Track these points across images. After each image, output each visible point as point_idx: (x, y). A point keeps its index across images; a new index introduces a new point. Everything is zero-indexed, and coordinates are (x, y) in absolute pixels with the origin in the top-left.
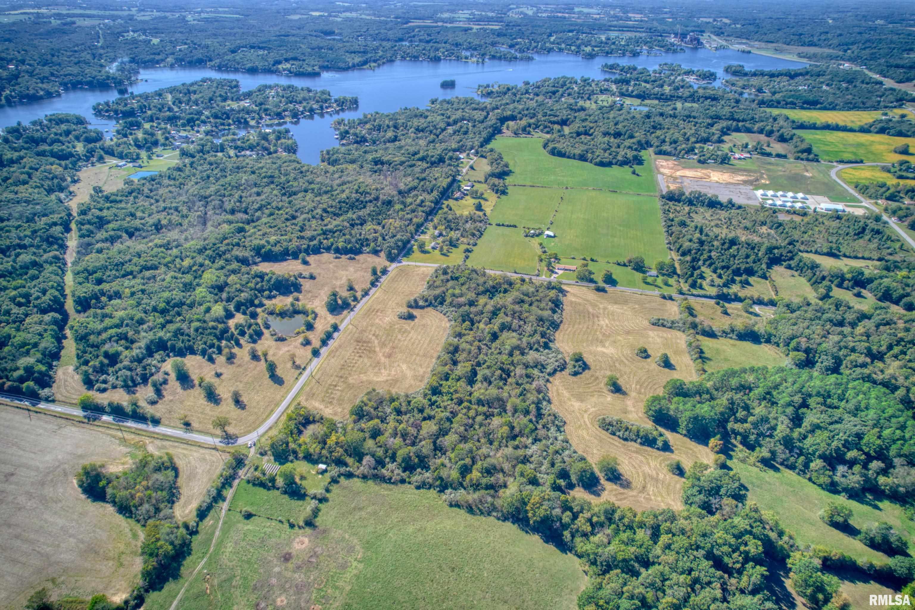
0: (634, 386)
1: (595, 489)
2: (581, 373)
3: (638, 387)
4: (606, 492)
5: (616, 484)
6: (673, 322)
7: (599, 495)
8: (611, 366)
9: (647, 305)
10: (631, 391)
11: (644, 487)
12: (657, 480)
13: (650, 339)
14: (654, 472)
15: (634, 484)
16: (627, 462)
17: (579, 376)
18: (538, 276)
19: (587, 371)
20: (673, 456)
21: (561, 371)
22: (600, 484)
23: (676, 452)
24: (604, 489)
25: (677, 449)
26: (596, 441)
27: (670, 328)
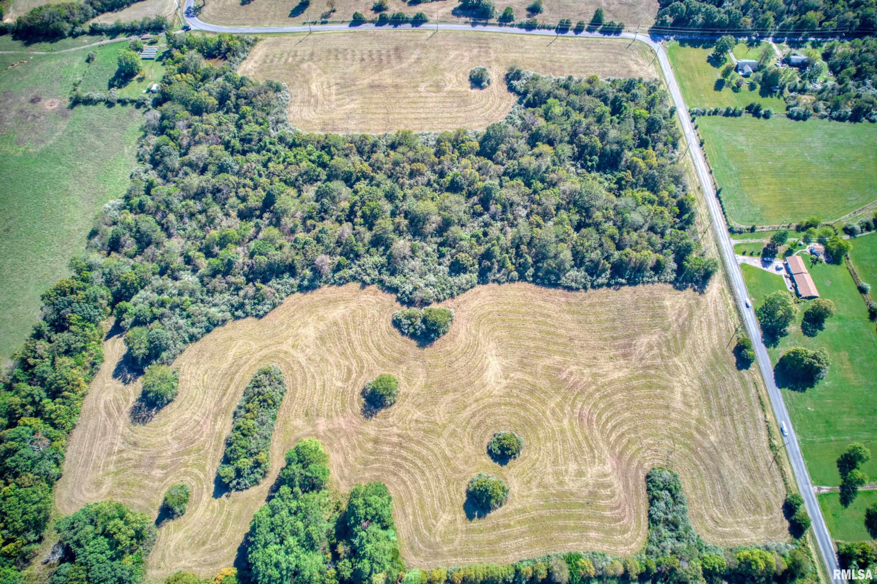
0: (395, 430)
1: (126, 370)
2: (403, 333)
3: (395, 439)
4: (121, 385)
5: (140, 400)
6: (673, 525)
7: (115, 375)
8: (441, 384)
9: (728, 462)
10: (378, 425)
11: (135, 444)
12: (151, 466)
13: (572, 467)
14: (169, 461)
15: (140, 428)
16: (187, 415)
17: (395, 331)
18: (731, 231)
19: (414, 343)
20: (207, 495)
21: (398, 299)
22: (136, 377)
23: (216, 502)
24: (126, 382)
25: (222, 506)
26: (225, 366)
27: (652, 520)
